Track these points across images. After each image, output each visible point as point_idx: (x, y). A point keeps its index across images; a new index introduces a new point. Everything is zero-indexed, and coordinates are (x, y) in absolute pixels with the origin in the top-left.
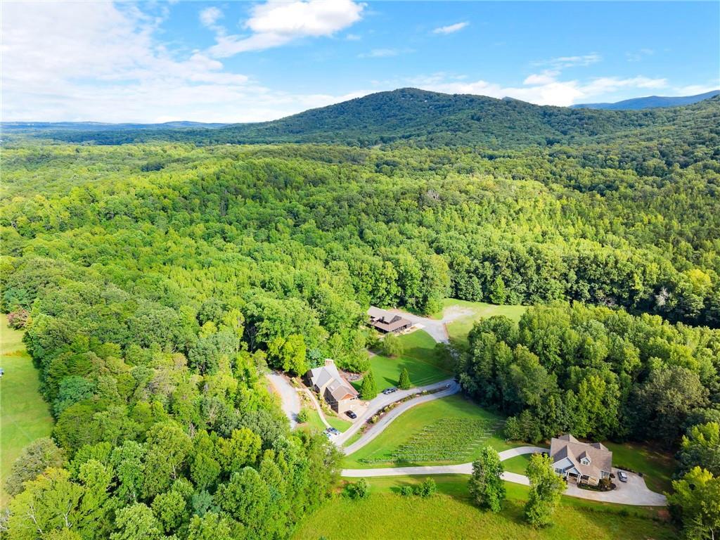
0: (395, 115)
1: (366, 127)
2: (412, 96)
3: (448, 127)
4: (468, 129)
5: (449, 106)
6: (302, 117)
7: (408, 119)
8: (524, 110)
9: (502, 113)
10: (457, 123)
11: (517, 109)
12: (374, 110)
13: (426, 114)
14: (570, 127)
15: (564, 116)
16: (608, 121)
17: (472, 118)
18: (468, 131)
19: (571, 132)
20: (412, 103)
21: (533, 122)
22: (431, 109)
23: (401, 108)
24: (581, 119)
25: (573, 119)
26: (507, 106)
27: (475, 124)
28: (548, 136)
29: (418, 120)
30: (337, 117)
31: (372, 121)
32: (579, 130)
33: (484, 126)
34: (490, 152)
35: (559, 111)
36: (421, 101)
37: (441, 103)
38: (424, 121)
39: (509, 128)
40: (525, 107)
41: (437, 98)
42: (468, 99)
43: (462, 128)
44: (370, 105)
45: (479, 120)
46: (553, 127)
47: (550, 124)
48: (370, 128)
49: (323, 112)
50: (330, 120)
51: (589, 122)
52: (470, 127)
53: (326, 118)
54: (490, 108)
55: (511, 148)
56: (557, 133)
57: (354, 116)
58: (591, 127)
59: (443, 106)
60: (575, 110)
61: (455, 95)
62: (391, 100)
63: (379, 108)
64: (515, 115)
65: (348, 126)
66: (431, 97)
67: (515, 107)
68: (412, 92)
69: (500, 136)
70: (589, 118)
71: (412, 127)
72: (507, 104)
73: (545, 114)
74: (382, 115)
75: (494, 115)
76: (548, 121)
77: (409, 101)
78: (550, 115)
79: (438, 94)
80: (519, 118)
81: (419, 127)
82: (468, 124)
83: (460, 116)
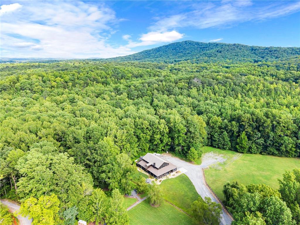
0: (182, 52)
1: (169, 57)
2: (190, 44)
3: (206, 56)
4: (215, 56)
5: (207, 47)
6: (141, 53)
7: (188, 53)
8: (242, 48)
9: (231, 49)
10: (210, 54)
11: (239, 47)
12: (173, 50)
13: (196, 51)
14: (265, 55)
15: (262, 51)
16: (285, 52)
17: (217, 51)
18: (215, 57)
19: (266, 57)
20: (190, 46)
21: (247, 53)
22: (198, 49)
23: (185, 49)
24: (270, 51)
25: (267, 51)
26: (234, 46)
27: (219, 54)
28: (255, 59)
29: (192, 53)
30: (156, 53)
31: (171, 54)
32: (270, 56)
33: (223, 55)
34: (227, 65)
35: (259, 48)
36: (194, 46)
37: (203, 46)
38: (195, 54)
39: (235, 55)
40: (242, 47)
41: (201, 44)
42: (215, 44)
43: (213, 56)
44: (171, 48)
45: (220, 52)
46: (256, 55)
47: (255, 54)
48: (171, 57)
49: (151, 51)
50: (153, 54)
51: (275, 52)
52: (216, 55)
53: (151, 54)
54: (226, 47)
55: (236, 64)
56: (259, 57)
57: (164, 52)
58: (276, 55)
59: (204, 48)
60: (267, 48)
61: (209, 43)
62: (180, 45)
63: (175, 49)
64: (238, 50)
65: (161, 57)
66: (198, 44)
67: (238, 46)
68: (190, 42)
69: (231, 59)
70: (275, 51)
71: (189, 56)
72: (234, 45)
73: (252, 49)
74: (176, 52)
75: (228, 50)
76: (254, 53)
77: (188, 46)
78: (255, 50)
79: (202, 43)
80: (240, 51)
81: (192, 56)
82: (215, 54)
83: (211, 51)
